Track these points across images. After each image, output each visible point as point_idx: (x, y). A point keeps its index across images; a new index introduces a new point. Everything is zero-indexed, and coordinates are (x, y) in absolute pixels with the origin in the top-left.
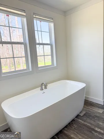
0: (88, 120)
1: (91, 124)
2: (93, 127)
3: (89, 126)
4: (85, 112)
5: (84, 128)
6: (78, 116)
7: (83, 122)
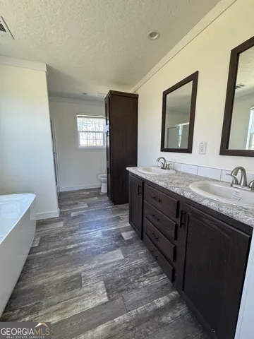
0: (51, 245)
1: (58, 246)
2: (63, 248)
3: (56, 251)
4: (39, 239)
5: (52, 259)
6: (32, 251)
7: (44, 253)
